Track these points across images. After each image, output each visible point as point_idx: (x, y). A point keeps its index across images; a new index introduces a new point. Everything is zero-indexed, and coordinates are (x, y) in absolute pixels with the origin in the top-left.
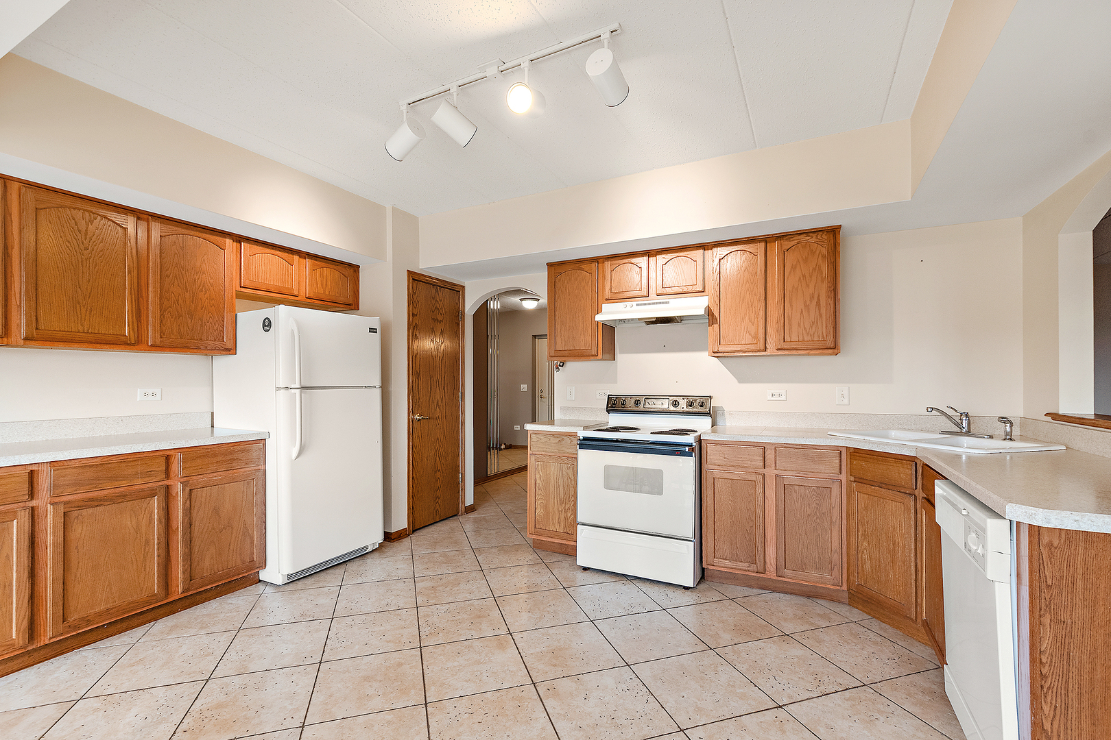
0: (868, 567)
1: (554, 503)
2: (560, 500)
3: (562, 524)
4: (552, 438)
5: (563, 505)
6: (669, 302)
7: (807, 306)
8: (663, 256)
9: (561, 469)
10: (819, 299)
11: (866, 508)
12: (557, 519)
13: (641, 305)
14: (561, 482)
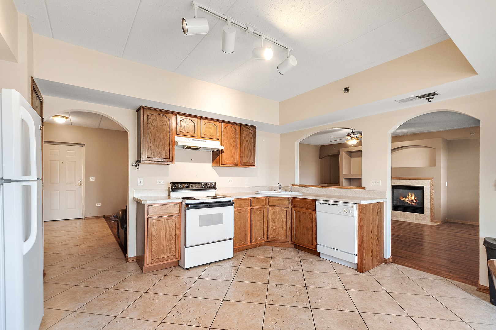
0: (274, 231)
1: (163, 242)
2: (167, 239)
3: (169, 252)
4: (163, 206)
5: (169, 242)
6: (205, 141)
7: (248, 151)
8: (205, 120)
9: (168, 223)
10: (251, 149)
11: (274, 214)
12: (165, 250)
13: (194, 140)
14: (168, 230)
